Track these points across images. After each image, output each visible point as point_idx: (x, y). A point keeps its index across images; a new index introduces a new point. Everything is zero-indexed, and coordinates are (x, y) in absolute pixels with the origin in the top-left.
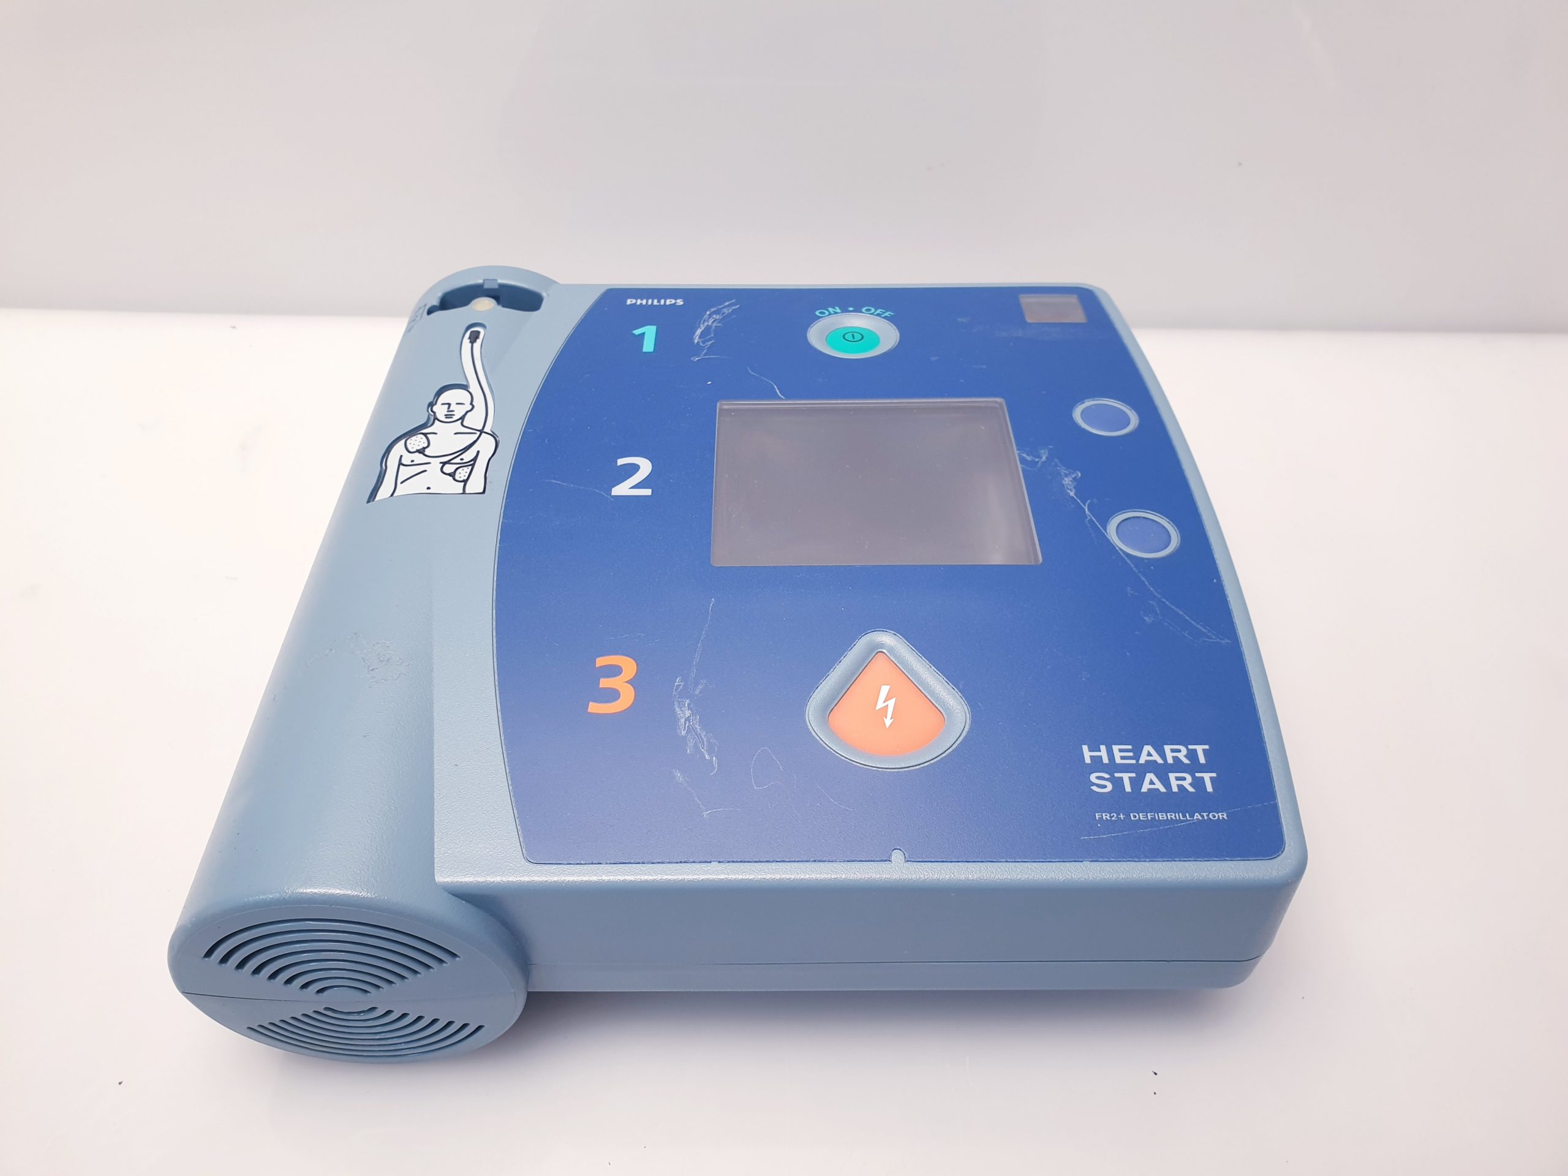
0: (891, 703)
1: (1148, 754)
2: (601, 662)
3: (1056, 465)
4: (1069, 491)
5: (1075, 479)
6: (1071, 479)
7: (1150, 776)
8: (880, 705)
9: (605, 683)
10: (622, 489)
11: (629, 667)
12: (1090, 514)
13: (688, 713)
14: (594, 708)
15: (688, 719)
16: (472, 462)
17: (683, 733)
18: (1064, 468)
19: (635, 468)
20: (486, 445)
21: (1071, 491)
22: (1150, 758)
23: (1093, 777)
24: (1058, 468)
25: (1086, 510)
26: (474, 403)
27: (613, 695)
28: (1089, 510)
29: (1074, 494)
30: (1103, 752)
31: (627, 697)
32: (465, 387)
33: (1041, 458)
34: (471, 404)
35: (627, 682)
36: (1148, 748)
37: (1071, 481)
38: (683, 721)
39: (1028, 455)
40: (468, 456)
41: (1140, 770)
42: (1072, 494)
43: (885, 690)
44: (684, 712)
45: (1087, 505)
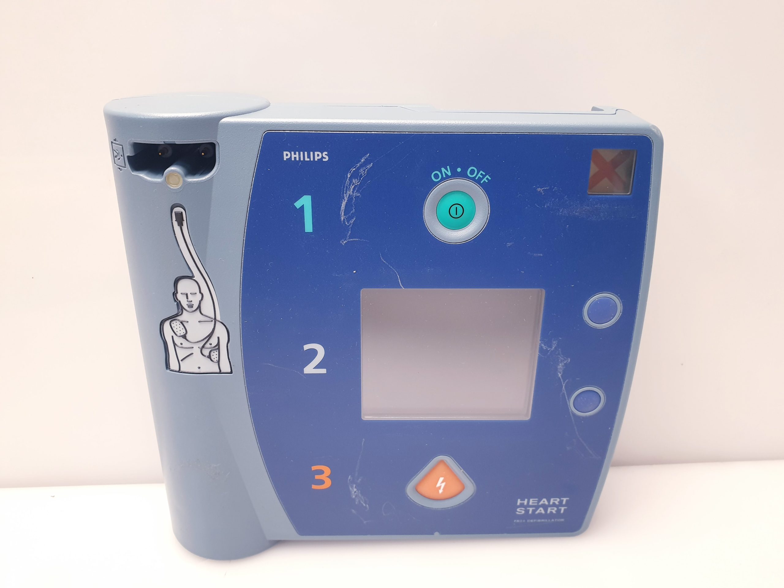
0: (443, 484)
1: (544, 501)
2: (314, 468)
3: (559, 354)
4: (559, 374)
5: (565, 364)
6: (563, 364)
7: (541, 509)
8: (438, 485)
9: (317, 477)
10: (310, 369)
11: (327, 471)
12: (564, 390)
13: (355, 490)
14: (314, 487)
15: (355, 492)
16: (217, 347)
17: (354, 497)
18: (562, 356)
19: (314, 353)
20: (221, 331)
21: (560, 373)
22: (544, 503)
23: (518, 510)
24: (559, 356)
25: (564, 387)
26: (202, 292)
27: (322, 482)
28: (565, 387)
29: (561, 376)
30: (525, 502)
31: (328, 483)
32: (191, 277)
33: (551, 348)
34: (200, 292)
35: (327, 477)
36: (545, 500)
37: (563, 366)
38: (353, 492)
39: (545, 345)
40: (213, 341)
41: (537, 507)
42: (560, 375)
43: (441, 479)
44: (354, 490)
45: (565, 383)
